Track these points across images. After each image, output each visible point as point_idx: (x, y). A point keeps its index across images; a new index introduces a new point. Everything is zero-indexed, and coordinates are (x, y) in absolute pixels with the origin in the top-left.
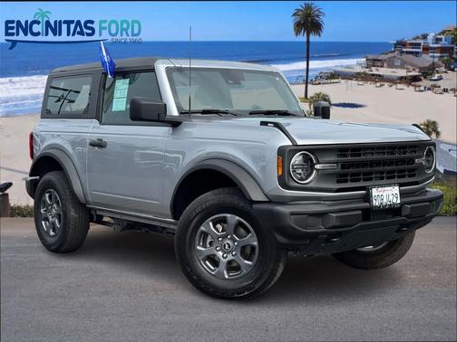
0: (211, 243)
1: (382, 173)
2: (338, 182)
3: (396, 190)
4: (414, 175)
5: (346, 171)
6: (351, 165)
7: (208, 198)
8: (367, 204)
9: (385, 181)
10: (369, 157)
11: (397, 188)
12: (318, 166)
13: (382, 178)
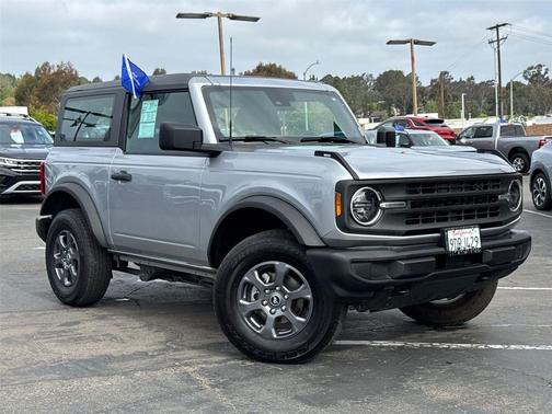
0: (256, 296)
1: (459, 211)
2: (408, 223)
3: (476, 232)
4: (497, 214)
5: (417, 209)
6: (423, 202)
7: (252, 242)
8: (442, 249)
9: (463, 222)
10: (444, 193)
11: (477, 229)
12: (383, 205)
13: (459, 218)
